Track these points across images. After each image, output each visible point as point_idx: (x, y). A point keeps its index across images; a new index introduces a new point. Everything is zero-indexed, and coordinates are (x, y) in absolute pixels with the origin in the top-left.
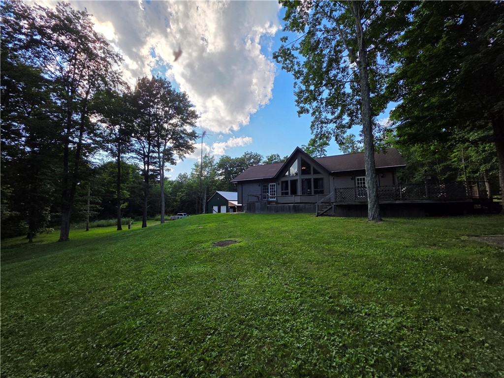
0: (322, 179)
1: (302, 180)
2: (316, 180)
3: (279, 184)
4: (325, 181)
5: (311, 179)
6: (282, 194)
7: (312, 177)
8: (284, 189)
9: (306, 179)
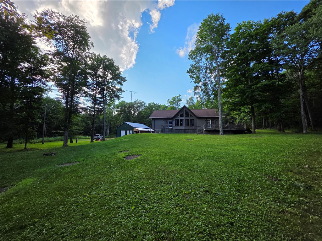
0: (193, 119)
1: (186, 119)
2: (191, 120)
3: (174, 121)
4: (195, 120)
5: (189, 119)
6: (176, 125)
7: (190, 118)
8: (176, 123)
9: (187, 119)
